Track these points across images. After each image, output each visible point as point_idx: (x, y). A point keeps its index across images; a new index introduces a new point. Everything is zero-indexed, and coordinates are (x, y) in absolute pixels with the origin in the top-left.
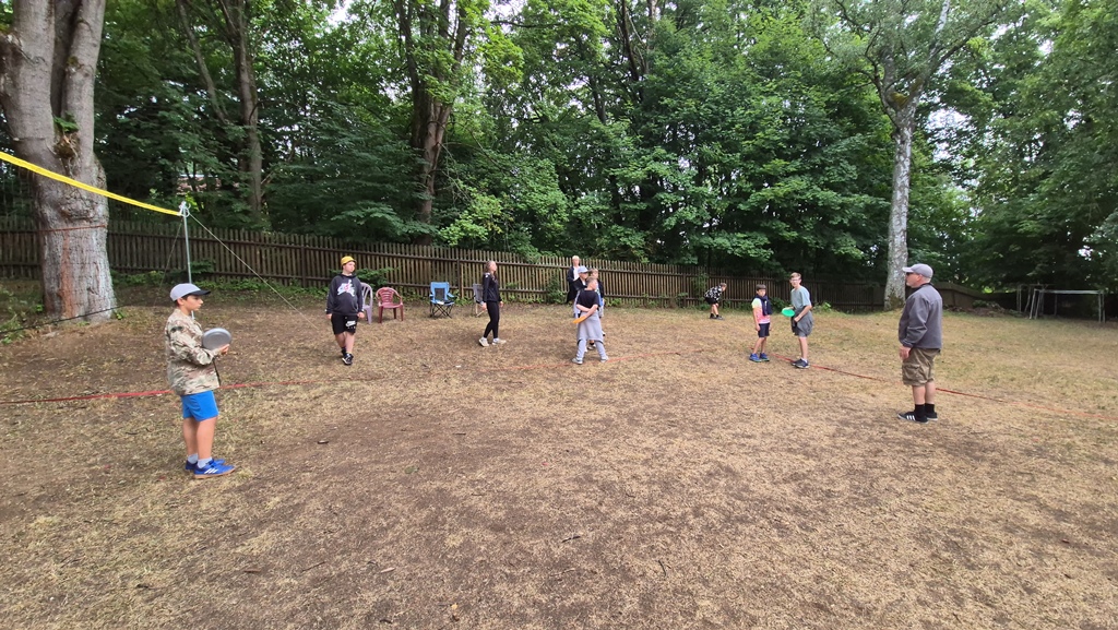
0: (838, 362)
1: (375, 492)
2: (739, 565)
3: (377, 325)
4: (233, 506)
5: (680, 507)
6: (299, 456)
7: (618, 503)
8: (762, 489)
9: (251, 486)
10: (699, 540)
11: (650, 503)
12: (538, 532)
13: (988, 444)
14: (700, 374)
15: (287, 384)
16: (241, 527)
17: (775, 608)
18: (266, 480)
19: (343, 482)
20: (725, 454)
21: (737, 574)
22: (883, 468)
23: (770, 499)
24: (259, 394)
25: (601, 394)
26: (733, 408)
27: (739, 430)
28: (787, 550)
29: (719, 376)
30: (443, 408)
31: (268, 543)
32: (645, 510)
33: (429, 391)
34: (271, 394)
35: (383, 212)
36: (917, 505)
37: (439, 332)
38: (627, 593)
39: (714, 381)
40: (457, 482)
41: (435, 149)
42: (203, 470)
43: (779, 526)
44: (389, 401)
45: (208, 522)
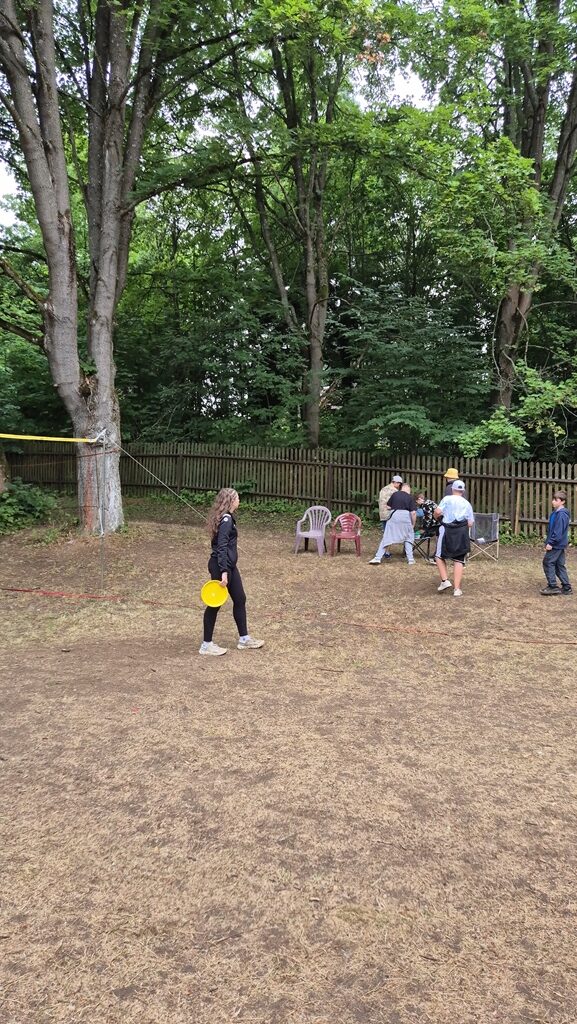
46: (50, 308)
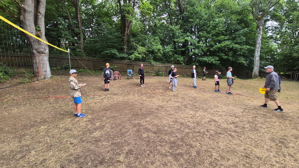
0: (240, 92)
1: (122, 123)
2: (222, 145)
3: (114, 81)
4: (88, 125)
5: (203, 129)
6: (101, 113)
7: (185, 128)
8: (225, 125)
9: (91, 120)
10: (209, 138)
11: (194, 128)
12: (166, 134)
13: (288, 115)
14: (201, 95)
15: (94, 95)
16: (91, 130)
17: (234, 156)
18: (94, 119)
19: (113, 120)
20: (212, 116)
21: (222, 147)
22: (258, 121)
23: (227, 128)
24: (88, 98)
25: (175, 100)
26: (213, 104)
27: (215, 110)
28: (234, 142)
29: (207, 96)
30: (134, 102)
31: (99, 134)
32: (193, 130)
33: (130, 98)
34: (91, 98)
35: (114, 51)
36: (270, 131)
37: (130, 83)
38: (193, 151)
39: (206, 97)
40: (142, 121)
41: (127, 34)
42: (79, 116)
43: (231, 135)
44: (121, 100)
45: (83, 129)
46: (24, 7)
